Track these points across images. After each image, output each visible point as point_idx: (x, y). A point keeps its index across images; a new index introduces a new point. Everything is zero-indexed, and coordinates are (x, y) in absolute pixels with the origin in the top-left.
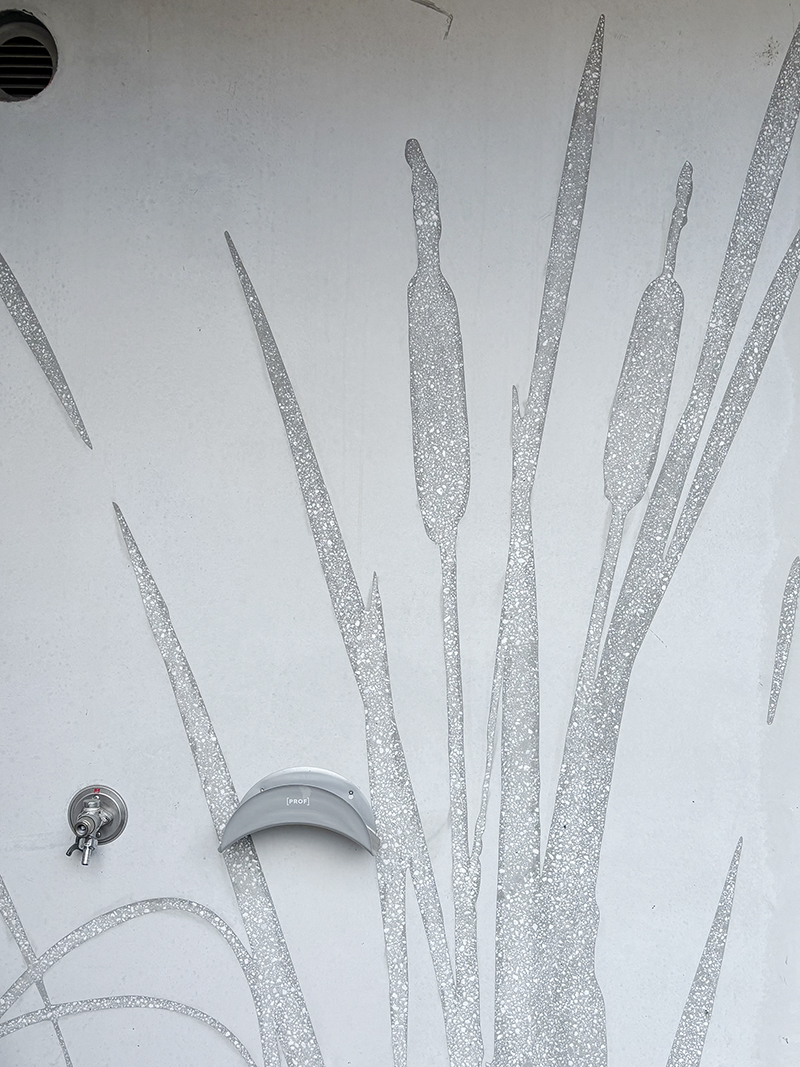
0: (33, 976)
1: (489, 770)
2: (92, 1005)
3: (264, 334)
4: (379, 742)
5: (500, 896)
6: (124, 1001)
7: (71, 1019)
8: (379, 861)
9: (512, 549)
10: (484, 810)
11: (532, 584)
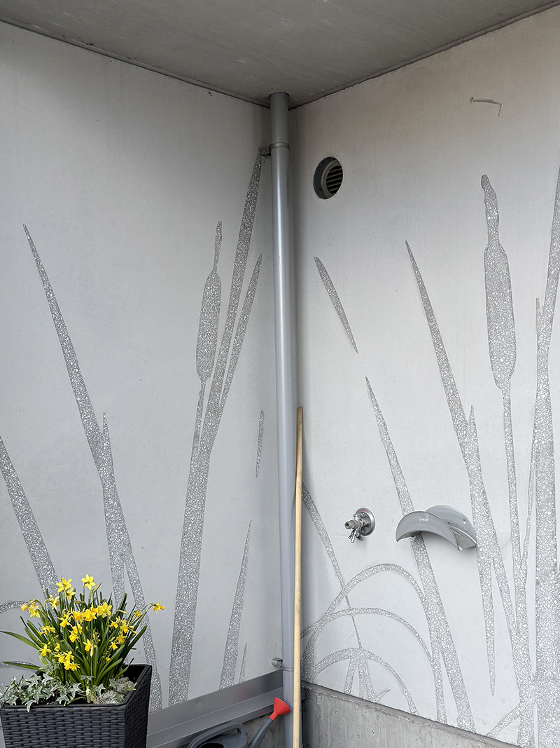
0: (343, 594)
1: (529, 513)
3: (422, 288)
4: (476, 495)
5: (538, 583)
6: (377, 611)
9: (539, 390)
10: (528, 534)
11: (549, 409)
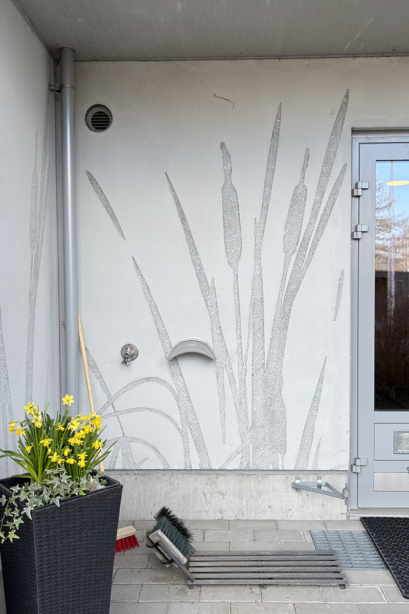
0: (110, 402)
1: (249, 337)
2: (129, 411)
3: (178, 204)
4: (215, 329)
5: (253, 375)
6: (139, 409)
7: (122, 415)
8: (216, 365)
9: (255, 269)
10: (247, 349)
11: (261, 279)
